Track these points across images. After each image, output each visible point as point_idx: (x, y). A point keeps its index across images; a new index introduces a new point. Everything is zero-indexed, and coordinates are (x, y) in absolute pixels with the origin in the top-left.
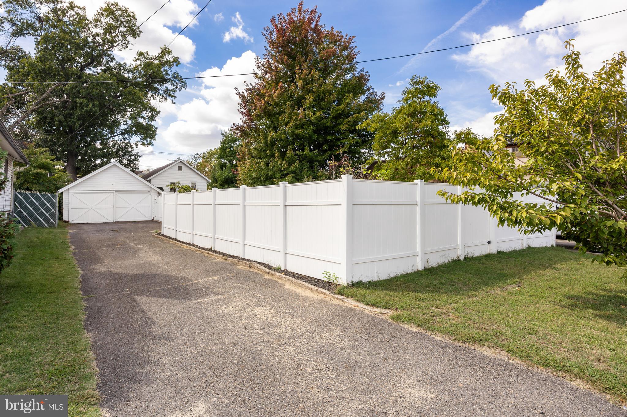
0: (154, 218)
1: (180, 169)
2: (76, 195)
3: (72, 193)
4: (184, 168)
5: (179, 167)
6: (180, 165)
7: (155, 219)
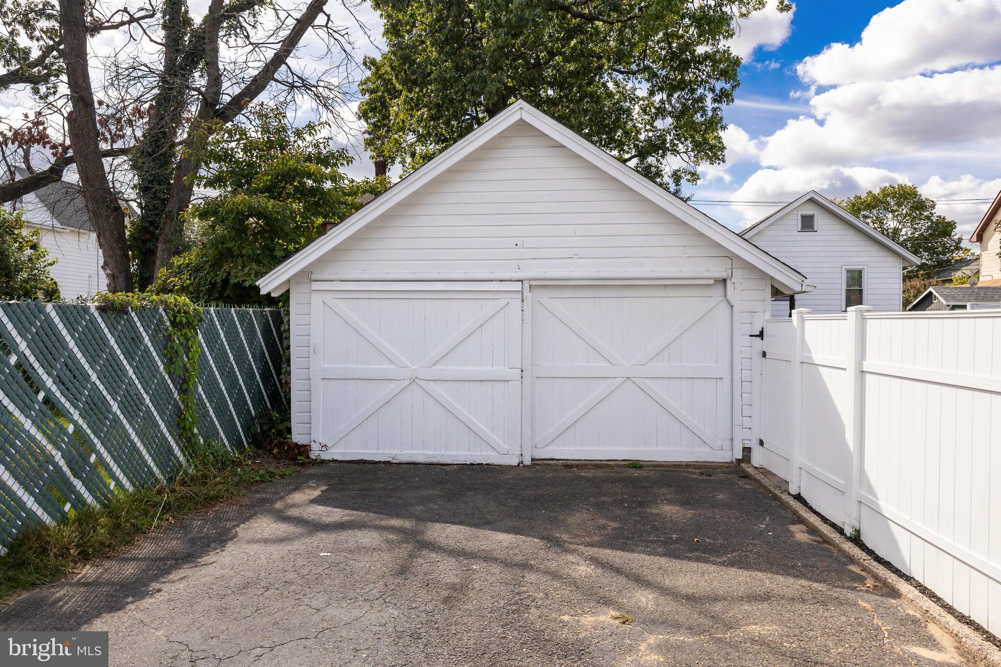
0: (747, 450)
1: (807, 224)
2: (341, 305)
3: (327, 297)
4: (821, 221)
5: (804, 218)
6: (809, 210)
7: (758, 458)
